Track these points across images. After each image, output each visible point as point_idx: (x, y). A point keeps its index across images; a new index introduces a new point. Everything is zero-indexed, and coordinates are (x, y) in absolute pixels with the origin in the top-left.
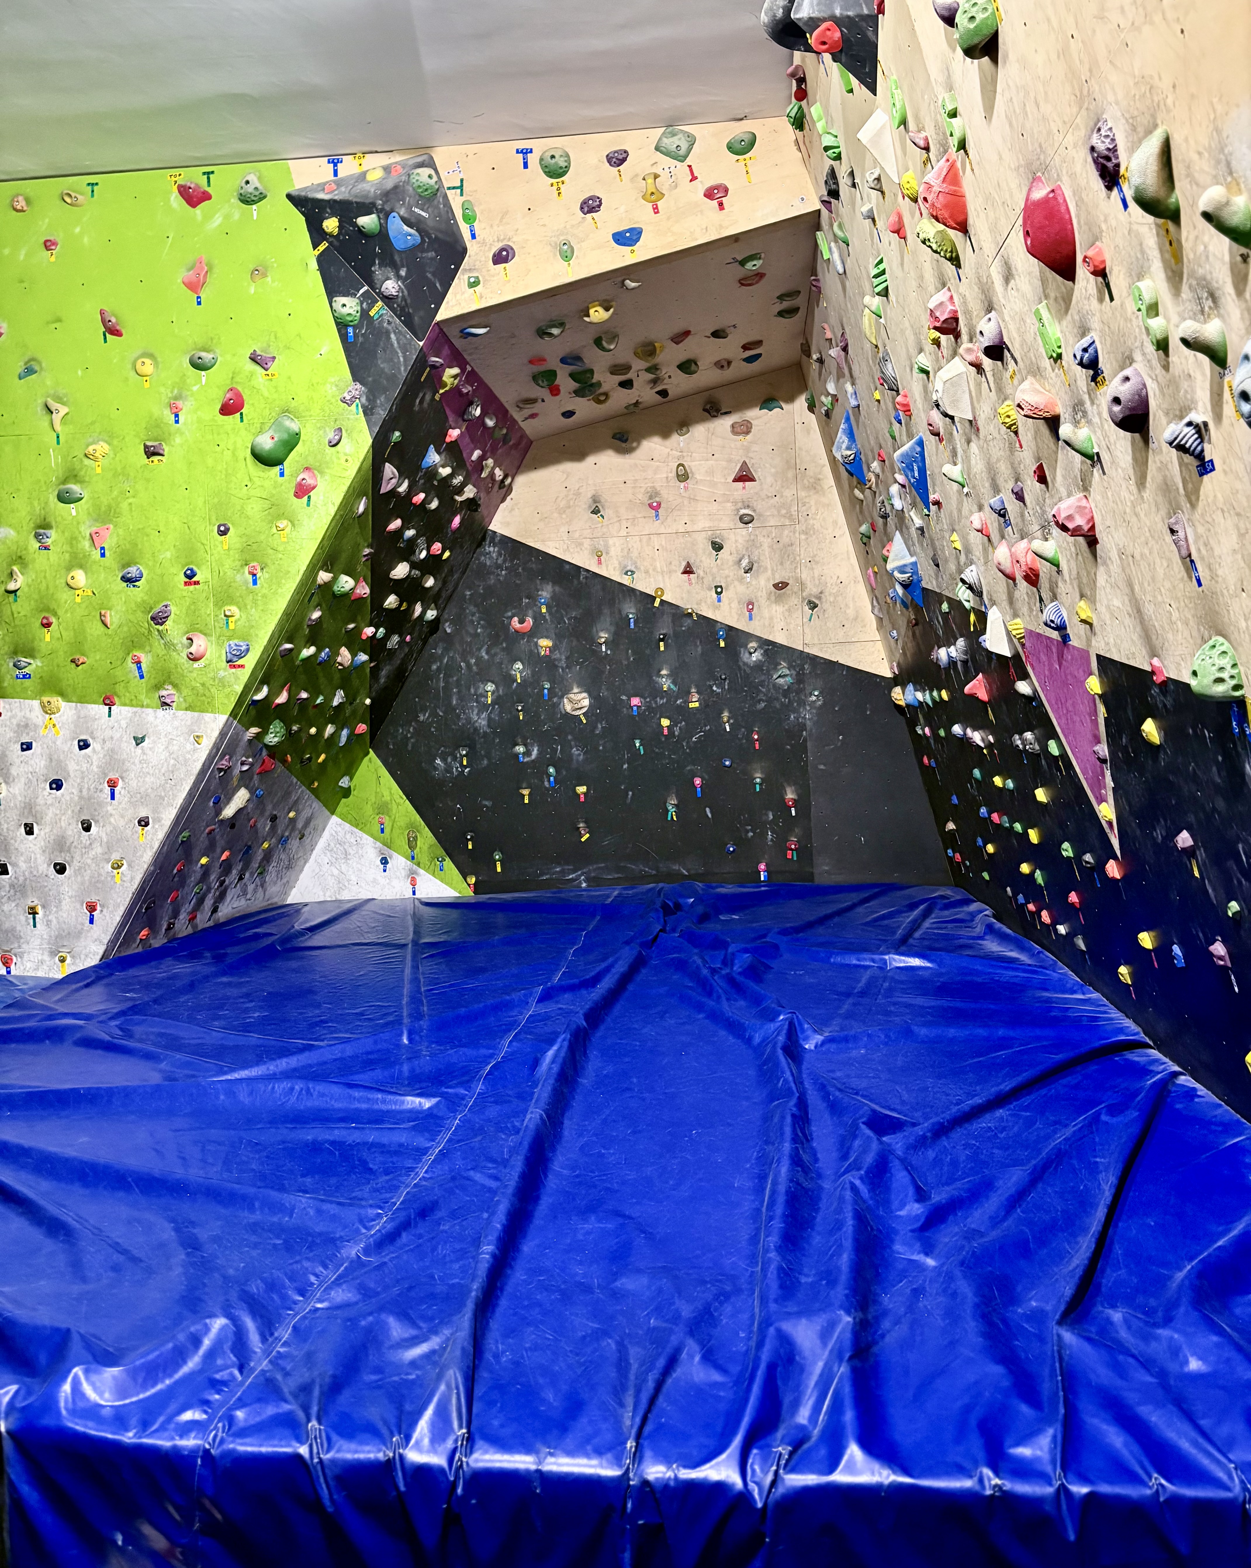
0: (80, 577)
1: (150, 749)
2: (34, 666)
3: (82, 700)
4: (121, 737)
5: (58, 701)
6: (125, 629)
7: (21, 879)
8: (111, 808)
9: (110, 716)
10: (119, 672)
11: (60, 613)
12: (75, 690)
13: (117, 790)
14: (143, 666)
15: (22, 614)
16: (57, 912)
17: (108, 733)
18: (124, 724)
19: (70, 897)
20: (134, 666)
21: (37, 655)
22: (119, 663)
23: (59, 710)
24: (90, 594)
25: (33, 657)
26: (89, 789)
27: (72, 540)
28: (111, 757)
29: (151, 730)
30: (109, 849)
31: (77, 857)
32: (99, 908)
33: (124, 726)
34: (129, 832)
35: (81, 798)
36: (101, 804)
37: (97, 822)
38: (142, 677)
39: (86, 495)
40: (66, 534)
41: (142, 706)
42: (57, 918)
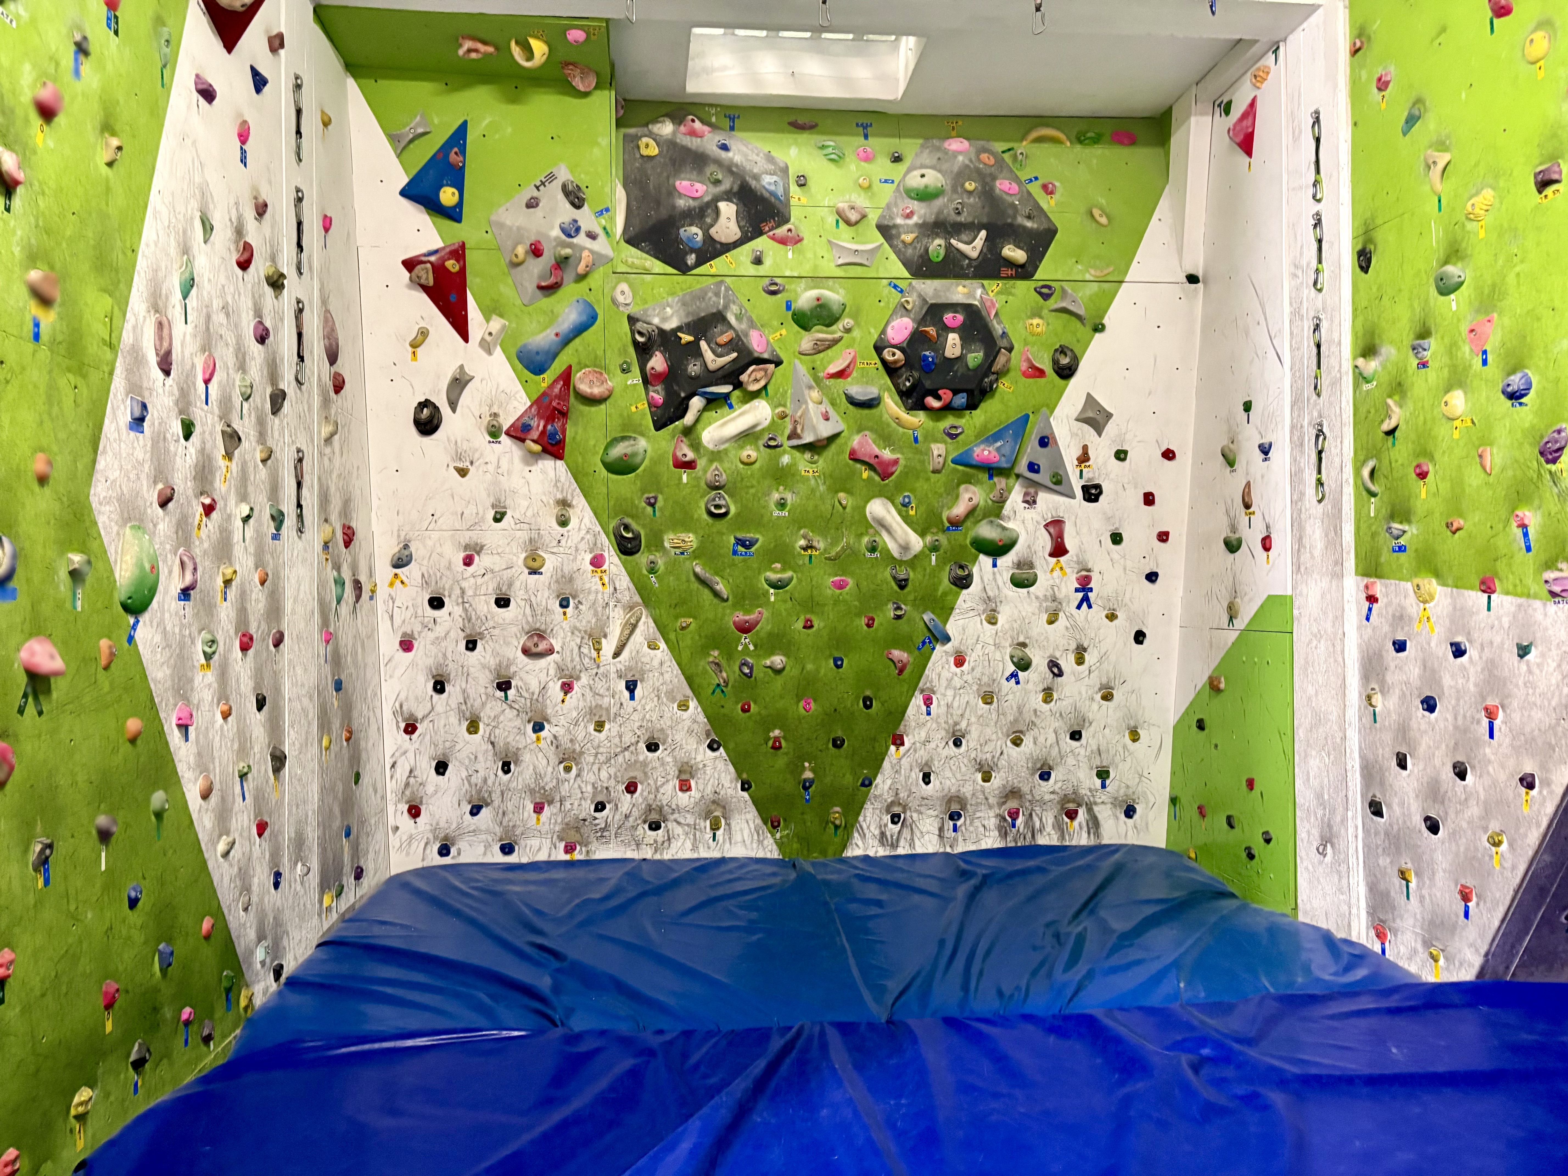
0: (1457, 401)
1: (1538, 665)
2: (1411, 533)
3: (1459, 584)
4: (1503, 643)
5: (1432, 585)
6: (1510, 473)
7: (1395, 827)
8: (1489, 750)
9: (1489, 609)
10: (1500, 542)
11: (1437, 456)
12: (1450, 568)
13: (1497, 723)
14: (1531, 531)
15: (1400, 462)
16: (1430, 887)
17: (1487, 635)
18: (1506, 621)
19: (1444, 871)
20: (1519, 532)
21: (1413, 519)
22: (1501, 526)
23: (1432, 598)
24: (1470, 424)
25: (1409, 521)
26: (1465, 717)
27: (1452, 349)
28: (1490, 672)
29: (1538, 635)
30: (1487, 814)
31: (1452, 815)
32: (1474, 899)
33: (1506, 626)
34: (1510, 794)
35: (1456, 727)
36: (1477, 742)
37: (1473, 768)
38: (1529, 549)
39: (1469, 277)
40: (1446, 340)
41: (1529, 596)
42: (1430, 895)
